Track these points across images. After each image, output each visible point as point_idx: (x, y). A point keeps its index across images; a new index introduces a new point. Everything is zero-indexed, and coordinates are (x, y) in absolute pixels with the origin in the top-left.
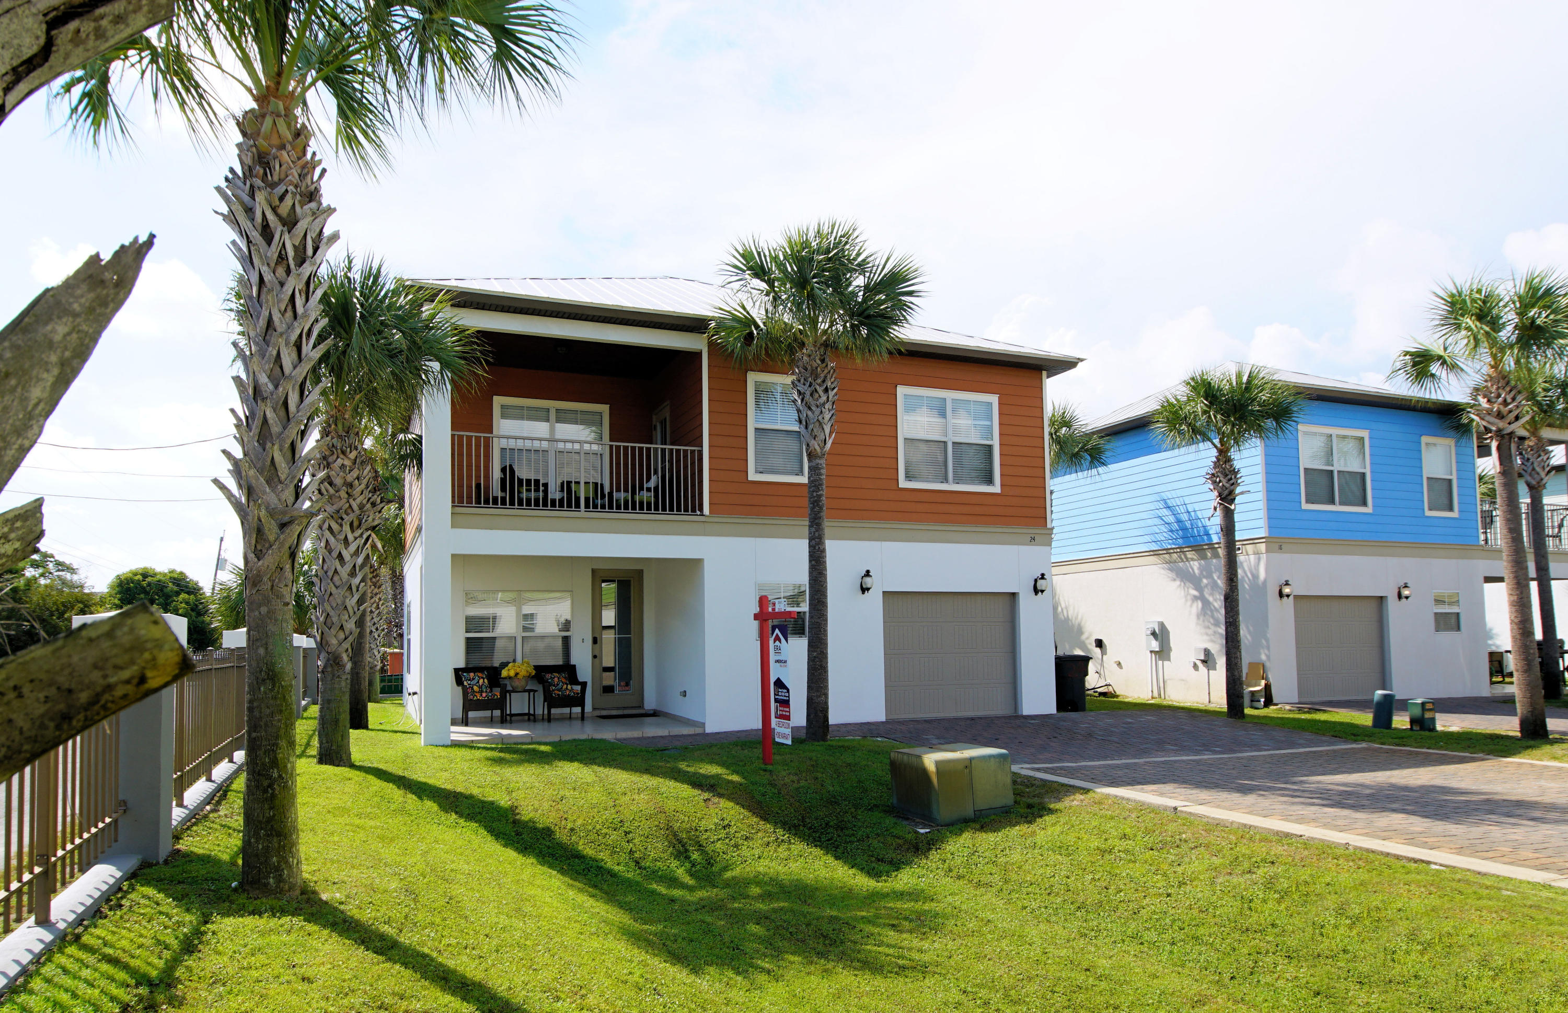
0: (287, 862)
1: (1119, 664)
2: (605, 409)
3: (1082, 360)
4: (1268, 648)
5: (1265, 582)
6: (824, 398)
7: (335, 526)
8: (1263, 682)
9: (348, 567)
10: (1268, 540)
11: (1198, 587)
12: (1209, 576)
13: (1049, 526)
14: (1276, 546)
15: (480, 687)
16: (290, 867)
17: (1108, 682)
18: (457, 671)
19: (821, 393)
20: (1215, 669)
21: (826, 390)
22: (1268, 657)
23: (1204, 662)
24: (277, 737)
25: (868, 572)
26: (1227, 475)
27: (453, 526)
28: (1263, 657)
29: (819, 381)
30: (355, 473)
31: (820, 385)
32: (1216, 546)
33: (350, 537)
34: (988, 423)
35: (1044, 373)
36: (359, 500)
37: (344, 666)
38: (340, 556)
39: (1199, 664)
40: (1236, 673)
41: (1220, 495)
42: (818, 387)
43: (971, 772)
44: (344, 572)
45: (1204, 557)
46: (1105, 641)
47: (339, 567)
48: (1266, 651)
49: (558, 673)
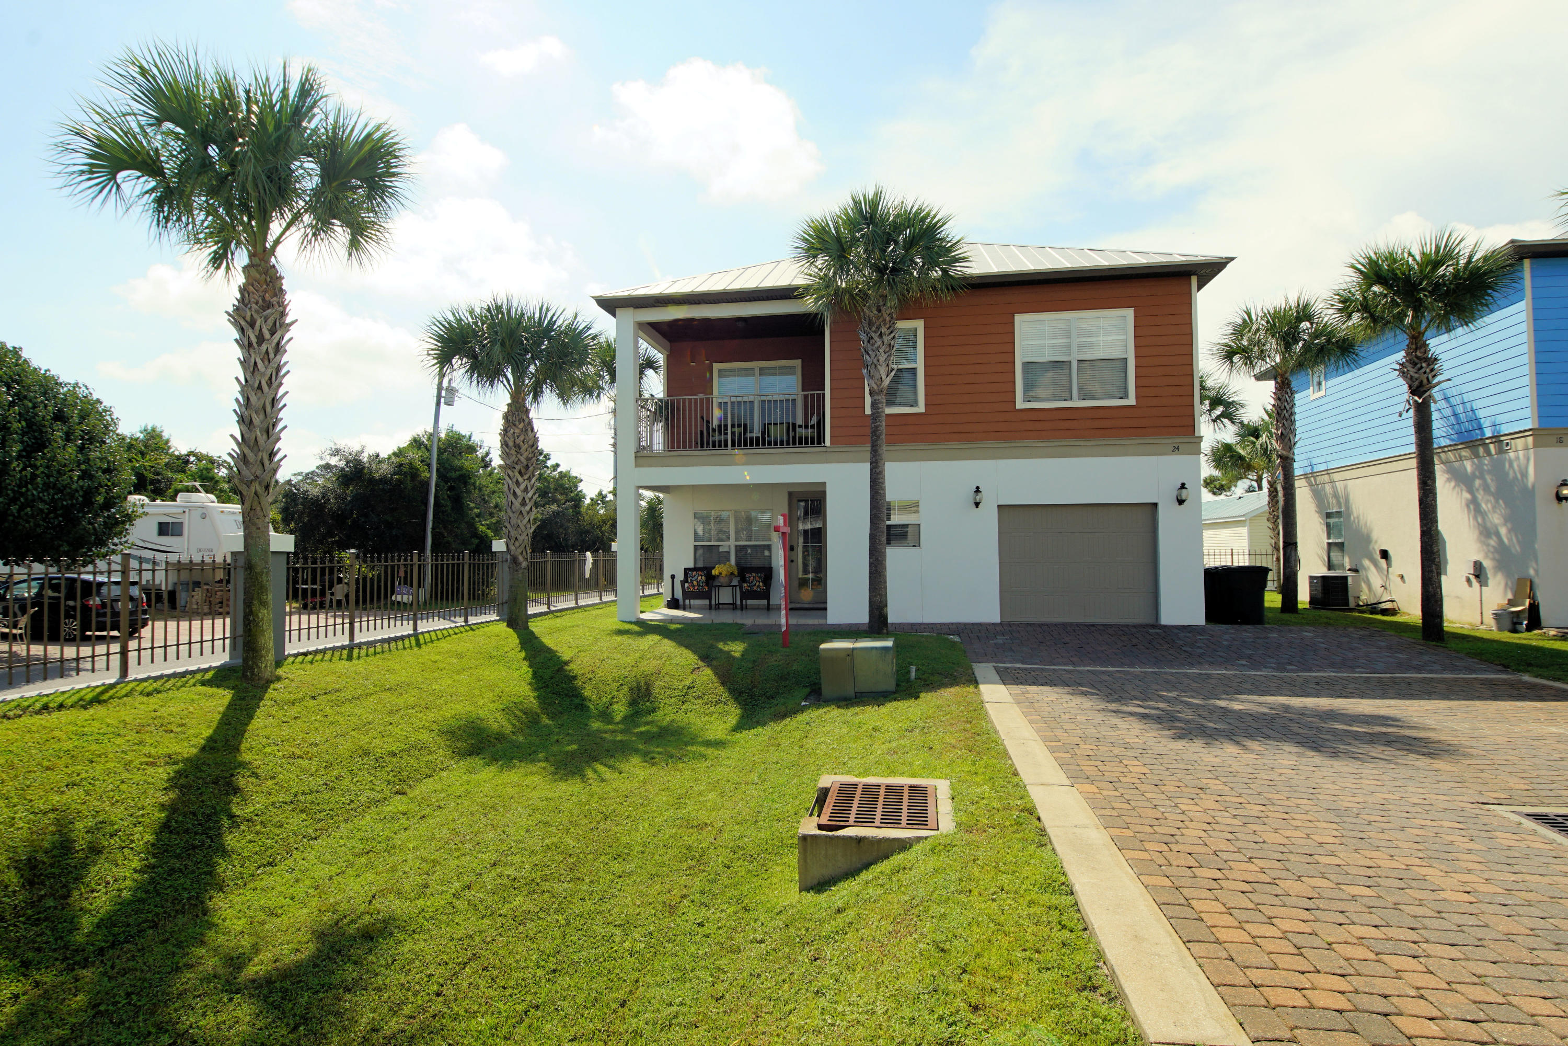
0: (257, 665)
1: (1402, 577)
2: (798, 363)
3: (1232, 259)
4: (1537, 562)
5: (1533, 487)
6: (879, 342)
7: (511, 473)
8: (1527, 602)
9: (520, 499)
10: (1536, 433)
11: (1470, 490)
12: (1482, 477)
13: (1197, 435)
14: (1554, 439)
15: (698, 582)
16: (259, 668)
17: (1394, 597)
19: (877, 339)
20: (1487, 585)
21: (881, 335)
22: (1536, 571)
23: (1477, 576)
25: (978, 488)
26: (1415, 364)
27: (636, 466)
28: (1532, 572)
29: (874, 329)
30: (522, 438)
31: (875, 332)
32: (1488, 441)
33: (520, 479)
34: (1123, 337)
35: (1194, 280)
36: (525, 455)
37: (520, 564)
38: (514, 493)
39: (1472, 578)
40: (1430, 589)
41: (1410, 387)
42: (873, 335)
43: (852, 659)
44: (517, 504)
45: (1477, 456)
46: (1391, 553)
47: (514, 500)
48: (1534, 565)
49: (757, 573)
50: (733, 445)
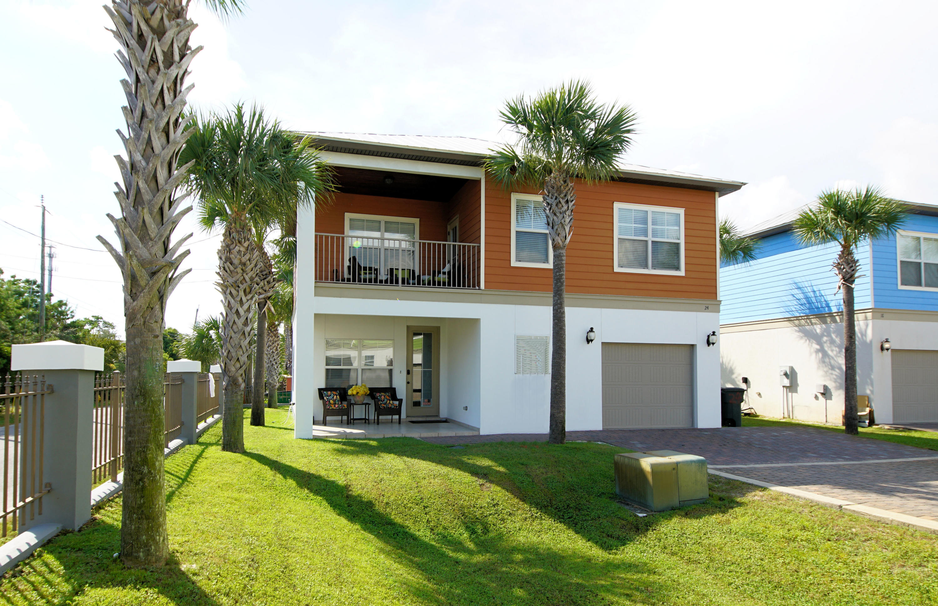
0: (154, 540)
1: (759, 395)
2: (416, 221)
3: (745, 184)
4: (872, 385)
5: (871, 342)
6: (565, 207)
7: (234, 292)
8: (868, 410)
9: (243, 320)
10: (874, 310)
11: (819, 343)
12: (829, 335)
13: (718, 299)
14: (880, 315)
15: (334, 401)
16: (157, 543)
17: (751, 406)
18: (320, 390)
19: (564, 204)
20: (831, 399)
21: (567, 202)
22: (872, 392)
23: (823, 394)
24: (147, 441)
25: (592, 329)
26: (849, 264)
27: (316, 295)
28: (868, 392)
29: (562, 195)
30: (247, 256)
31: (563, 198)
32: (835, 314)
33: (244, 299)
34: (677, 228)
35: (717, 194)
36: (250, 275)
37: (240, 386)
38: (237, 312)
39: (820, 396)
40: (853, 403)
41: (843, 278)
42: (561, 200)
43: (677, 473)
44: (240, 322)
45: (825, 322)
46: (749, 379)
47: (236, 319)
48: (871, 388)
49: (385, 392)
50: (403, 282)
